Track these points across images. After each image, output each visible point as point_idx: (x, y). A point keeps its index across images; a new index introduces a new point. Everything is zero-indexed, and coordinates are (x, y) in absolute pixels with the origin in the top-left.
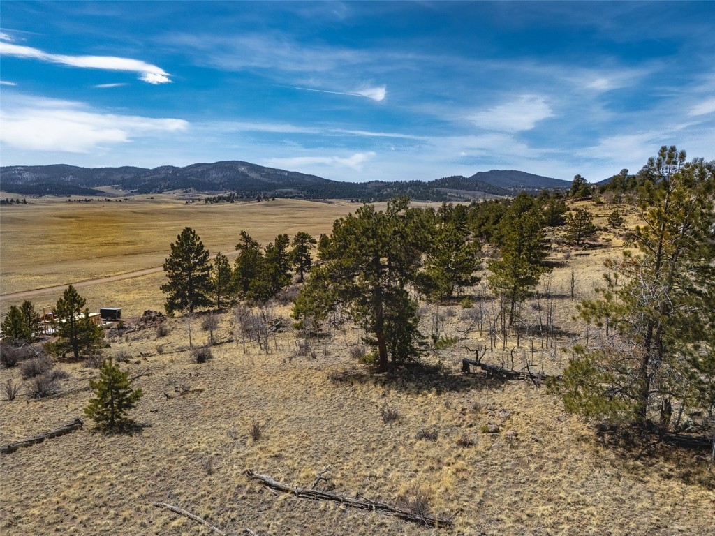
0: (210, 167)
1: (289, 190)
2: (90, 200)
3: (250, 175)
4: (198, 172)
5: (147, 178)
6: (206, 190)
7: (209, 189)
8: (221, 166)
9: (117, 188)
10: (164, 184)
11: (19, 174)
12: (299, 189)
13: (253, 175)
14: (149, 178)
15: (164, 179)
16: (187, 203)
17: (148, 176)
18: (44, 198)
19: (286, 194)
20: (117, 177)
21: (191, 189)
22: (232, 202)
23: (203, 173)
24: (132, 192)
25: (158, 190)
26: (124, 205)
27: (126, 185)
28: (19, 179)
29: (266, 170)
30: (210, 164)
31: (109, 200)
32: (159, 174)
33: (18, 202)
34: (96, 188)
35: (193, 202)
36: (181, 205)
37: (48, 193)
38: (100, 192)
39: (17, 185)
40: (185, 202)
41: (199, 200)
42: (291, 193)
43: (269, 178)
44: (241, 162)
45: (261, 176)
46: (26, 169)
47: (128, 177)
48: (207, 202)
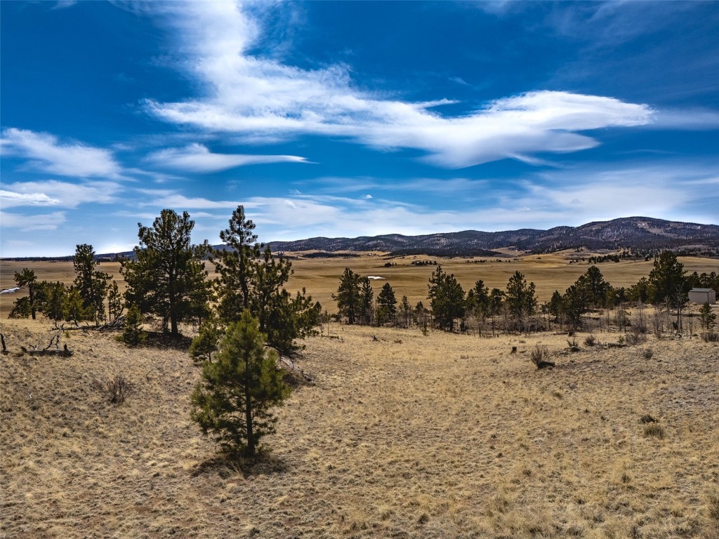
0: (605, 225)
1: (697, 246)
2: (484, 261)
3: (651, 230)
4: (591, 231)
5: (541, 239)
6: (598, 249)
7: (602, 248)
8: (617, 223)
9: (513, 249)
10: (557, 244)
11: (438, 240)
12: (711, 245)
13: (655, 231)
14: (543, 239)
15: (557, 240)
16: (571, 262)
17: (543, 237)
18: (454, 260)
19: (692, 250)
20: (514, 239)
21: (583, 248)
22: (617, 261)
23: (598, 232)
24: (526, 252)
25: (550, 250)
26: (512, 265)
27: (520, 246)
28: (438, 244)
29: (671, 225)
30: (605, 222)
31: (500, 261)
32: (553, 235)
33: (431, 263)
34: (495, 250)
35: (577, 262)
36: (564, 265)
37: (457, 255)
38: (498, 253)
39: (435, 250)
40: (569, 261)
41: (583, 259)
42: (699, 250)
43: (675, 233)
44: (641, 217)
45: (666, 231)
46: (444, 235)
47: (524, 238)
48: (590, 262)
